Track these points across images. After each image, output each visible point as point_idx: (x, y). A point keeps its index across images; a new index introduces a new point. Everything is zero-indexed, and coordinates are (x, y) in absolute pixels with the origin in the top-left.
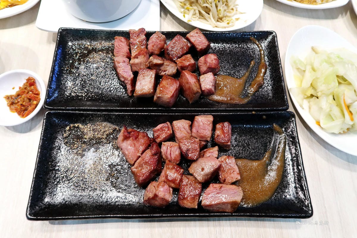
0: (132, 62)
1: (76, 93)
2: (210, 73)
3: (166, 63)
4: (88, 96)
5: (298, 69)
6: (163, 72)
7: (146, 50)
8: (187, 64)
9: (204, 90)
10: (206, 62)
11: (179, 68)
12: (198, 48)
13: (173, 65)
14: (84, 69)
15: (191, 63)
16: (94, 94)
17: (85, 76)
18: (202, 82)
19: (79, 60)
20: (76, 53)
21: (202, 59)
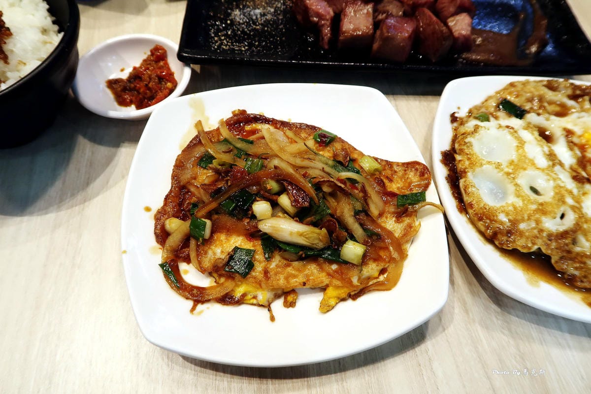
2: (464, 13)
6: (380, 14)
9: (458, 38)
11: (408, 9)
16: (261, 49)
18: (452, 26)
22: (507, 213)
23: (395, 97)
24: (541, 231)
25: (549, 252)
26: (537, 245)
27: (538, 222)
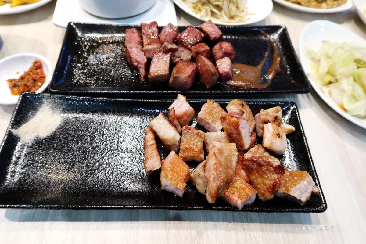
0: (145, 48)
1: (84, 80)
2: (226, 58)
3: (180, 49)
4: (97, 83)
5: (313, 59)
6: (177, 58)
7: (158, 40)
8: (203, 49)
9: (222, 73)
10: (221, 48)
11: (194, 54)
12: (211, 37)
13: (187, 51)
14: (93, 59)
15: (206, 49)
16: (104, 82)
17: (95, 65)
18: (219, 66)
19: (88, 51)
20: (85, 46)
21: (217, 46)
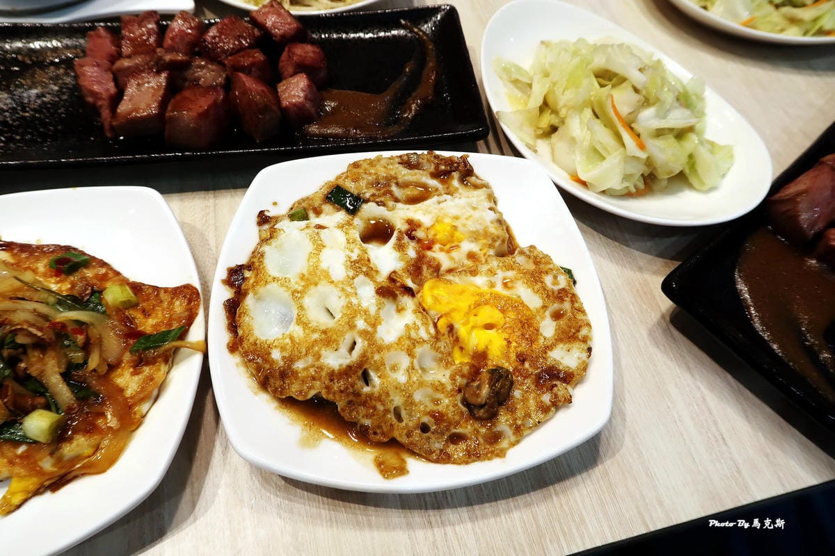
0: (118, 65)
2: (300, 75)
3: (198, 62)
5: (516, 82)
8: (247, 61)
9: (287, 107)
10: (290, 57)
12: (275, 35)
13: (215, 67)
15: (257, 59)
18: (282, 92)
21: (285, 54)
22: (281, 348)
23: (216, 194)
24: (321, 368)
25: (331, 397)
26: (315, 389)
27: (318, 356)
